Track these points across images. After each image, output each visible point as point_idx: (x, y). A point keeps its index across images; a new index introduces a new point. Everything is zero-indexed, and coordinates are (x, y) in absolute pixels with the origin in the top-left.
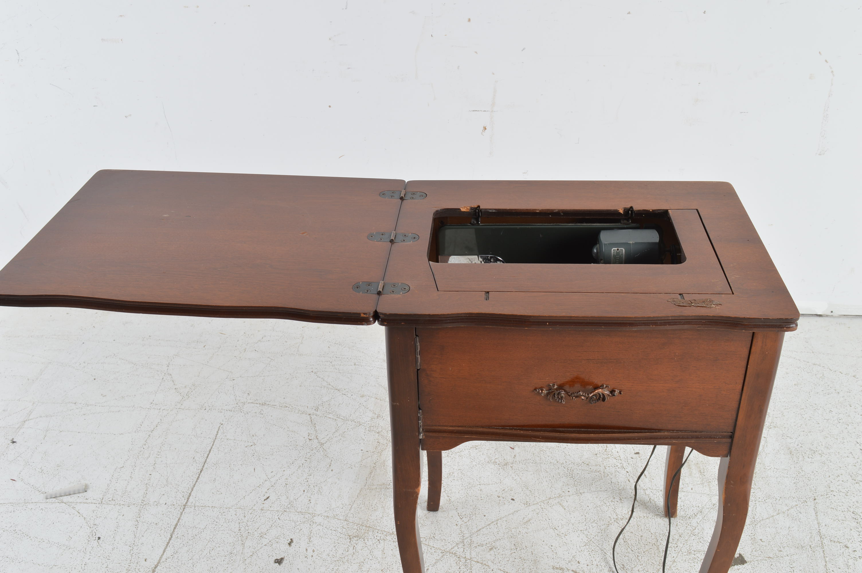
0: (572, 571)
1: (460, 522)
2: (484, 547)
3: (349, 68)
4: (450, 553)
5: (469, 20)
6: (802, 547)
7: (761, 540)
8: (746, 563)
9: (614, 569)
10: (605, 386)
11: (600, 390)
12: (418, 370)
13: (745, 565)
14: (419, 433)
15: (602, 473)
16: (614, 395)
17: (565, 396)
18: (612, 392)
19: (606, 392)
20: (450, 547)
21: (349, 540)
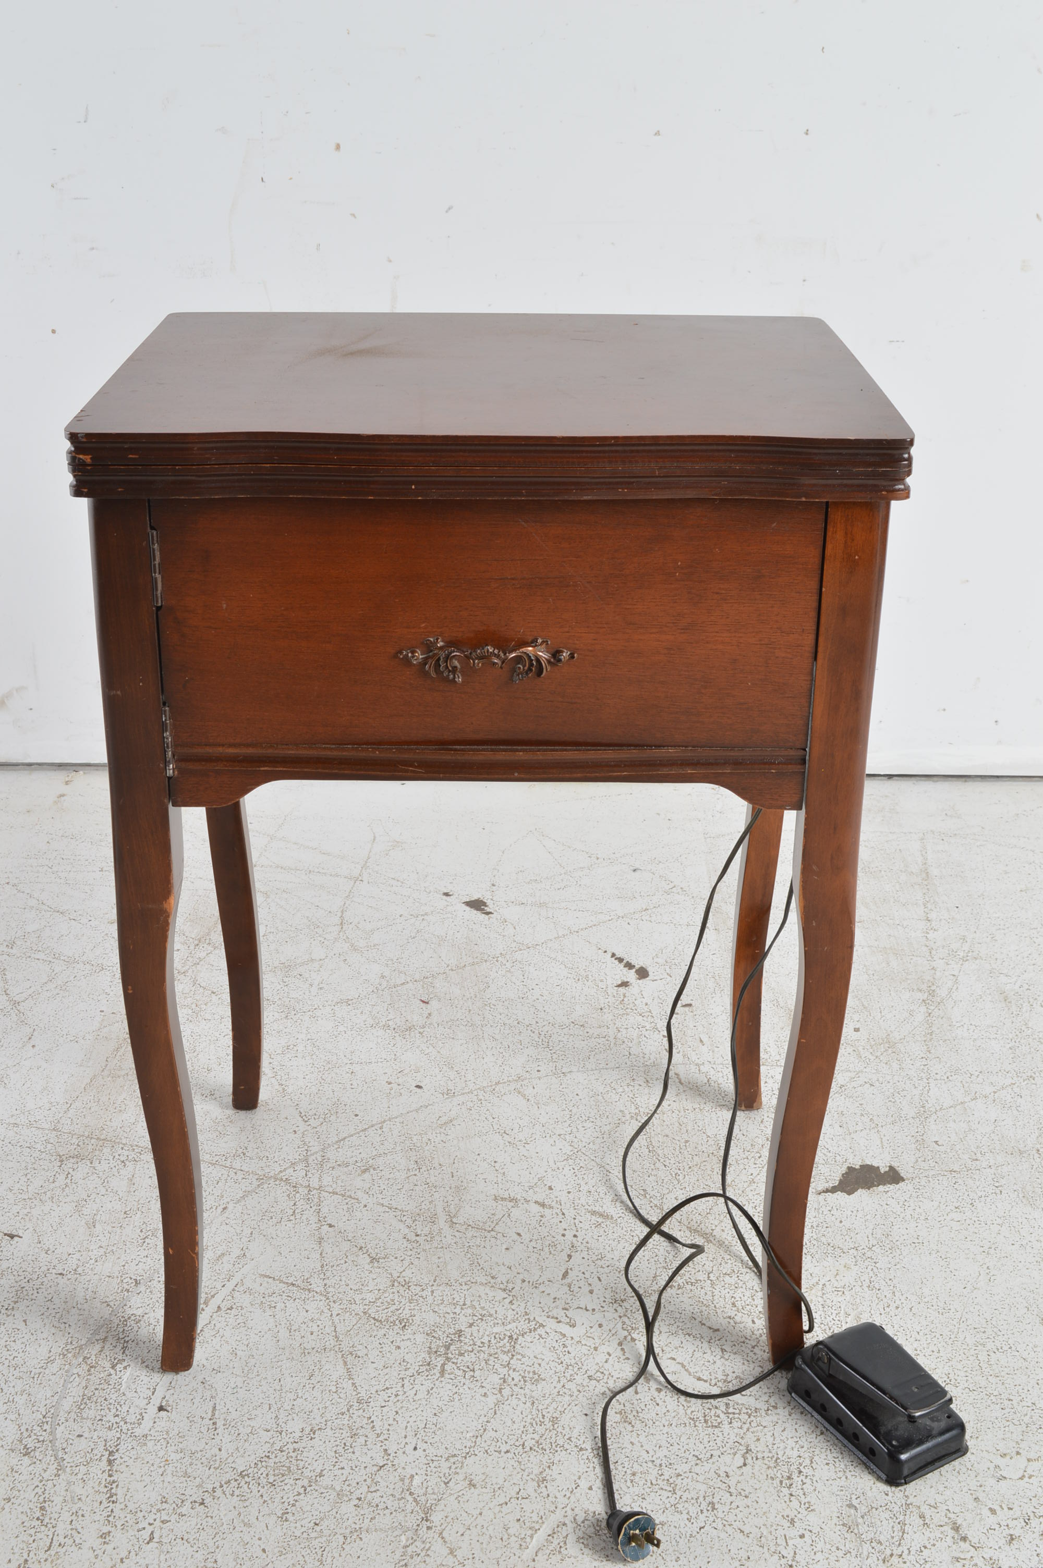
0: (536, 1202)
1: (302, 1127)
2: (350, 1168)
3: (93, 249)
4: (276, 1179)
5: (338, 147)
6: (1021, 1152)
7: (936, 1142)
8: (903, 1180)
9: (625, 1197)
10: (540, 641)
11: (530, 648)
12: (158, 608)
13: (901, 1184)
14: (166, 763)
15: (611, 1039)
16: (560, 660)
17: (462, 667)
18: (556, 654)
19: (543, 655)
20: (278, 1169)
21: (59, 1164)
